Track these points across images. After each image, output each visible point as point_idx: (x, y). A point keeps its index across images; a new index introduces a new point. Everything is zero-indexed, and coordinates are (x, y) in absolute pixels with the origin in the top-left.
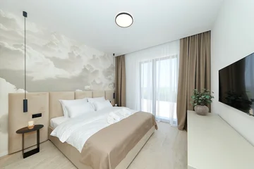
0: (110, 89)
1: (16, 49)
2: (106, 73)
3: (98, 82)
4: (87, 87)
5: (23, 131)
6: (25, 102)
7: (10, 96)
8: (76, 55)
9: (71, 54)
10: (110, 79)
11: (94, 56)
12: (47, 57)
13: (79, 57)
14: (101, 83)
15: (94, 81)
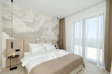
0: (55, 39)
1: (9, 18)
2: (54, 29)
3: (48, 34)
4: (42, 37)
5: (10, 58)
6: (12, 43)
7: (7, 40)
8: (37, 20)
9: (34, 19)
10: (56, 33)
11: (46, 20)
12: (22, 22)
13: (38, 20)
14: (50, 35)
15: (46, 34)
